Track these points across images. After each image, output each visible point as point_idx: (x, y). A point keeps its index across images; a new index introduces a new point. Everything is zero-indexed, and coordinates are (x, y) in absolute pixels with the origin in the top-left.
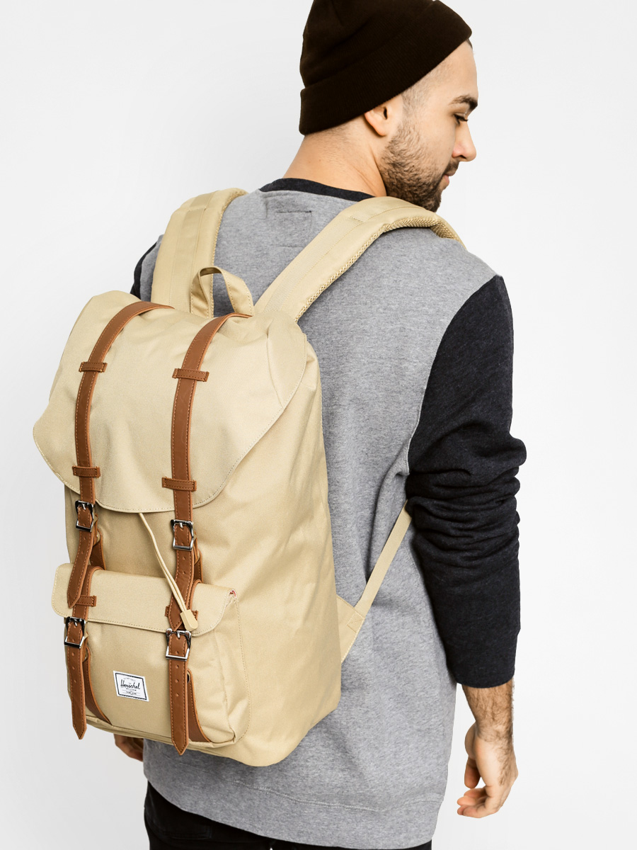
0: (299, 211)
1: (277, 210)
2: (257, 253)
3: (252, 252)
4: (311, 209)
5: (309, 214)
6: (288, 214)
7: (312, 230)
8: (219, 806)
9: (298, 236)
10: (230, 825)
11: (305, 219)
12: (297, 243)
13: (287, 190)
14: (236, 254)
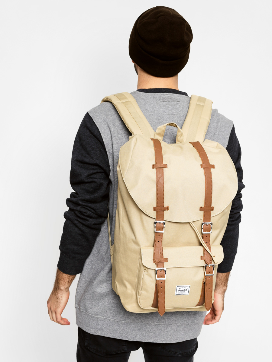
0: (173, 101)
1: (161, 100)
2: (158, 118)
3: (156, 118)
4: (179, 100)
5: (179, 102)
6: (168, 102)
7: (181, 108)
8: (146, 336)
9: (175, 111)
10: (152, 342)
11: (177, 104)
12: (175, 113)
13: (167, 93)
14: (149, 119)
